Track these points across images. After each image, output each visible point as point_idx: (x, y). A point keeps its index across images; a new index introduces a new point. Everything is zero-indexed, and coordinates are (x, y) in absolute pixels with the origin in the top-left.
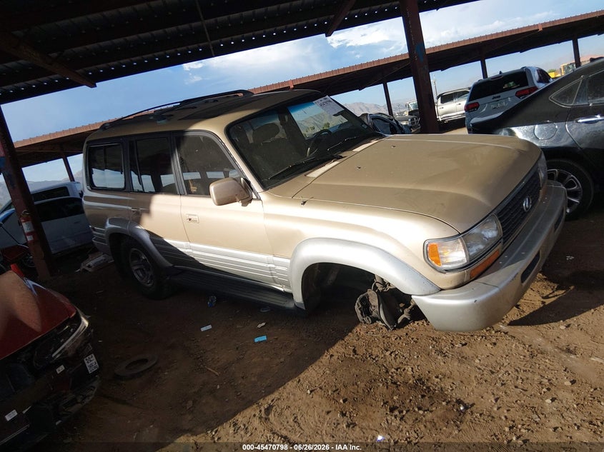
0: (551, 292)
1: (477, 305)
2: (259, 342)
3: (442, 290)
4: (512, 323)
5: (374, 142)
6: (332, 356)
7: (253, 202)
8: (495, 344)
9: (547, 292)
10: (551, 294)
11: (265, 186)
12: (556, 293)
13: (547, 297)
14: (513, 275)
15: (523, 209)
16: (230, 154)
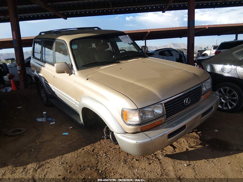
0: (195, 145)
1: (137, 144)
2: (64, 135)
3: (127, 133)
4: (167, 156)
5: (140, 59)
6: (84, 149)
7: (72, 74)
8: (150, 164)
9: (193, 145)
10: (194, 146)
11: (78, 69)
12: (197, 146)
13: (192, 147)
14: (162, 134)
15: (184, 103)
16: (69, 52)
